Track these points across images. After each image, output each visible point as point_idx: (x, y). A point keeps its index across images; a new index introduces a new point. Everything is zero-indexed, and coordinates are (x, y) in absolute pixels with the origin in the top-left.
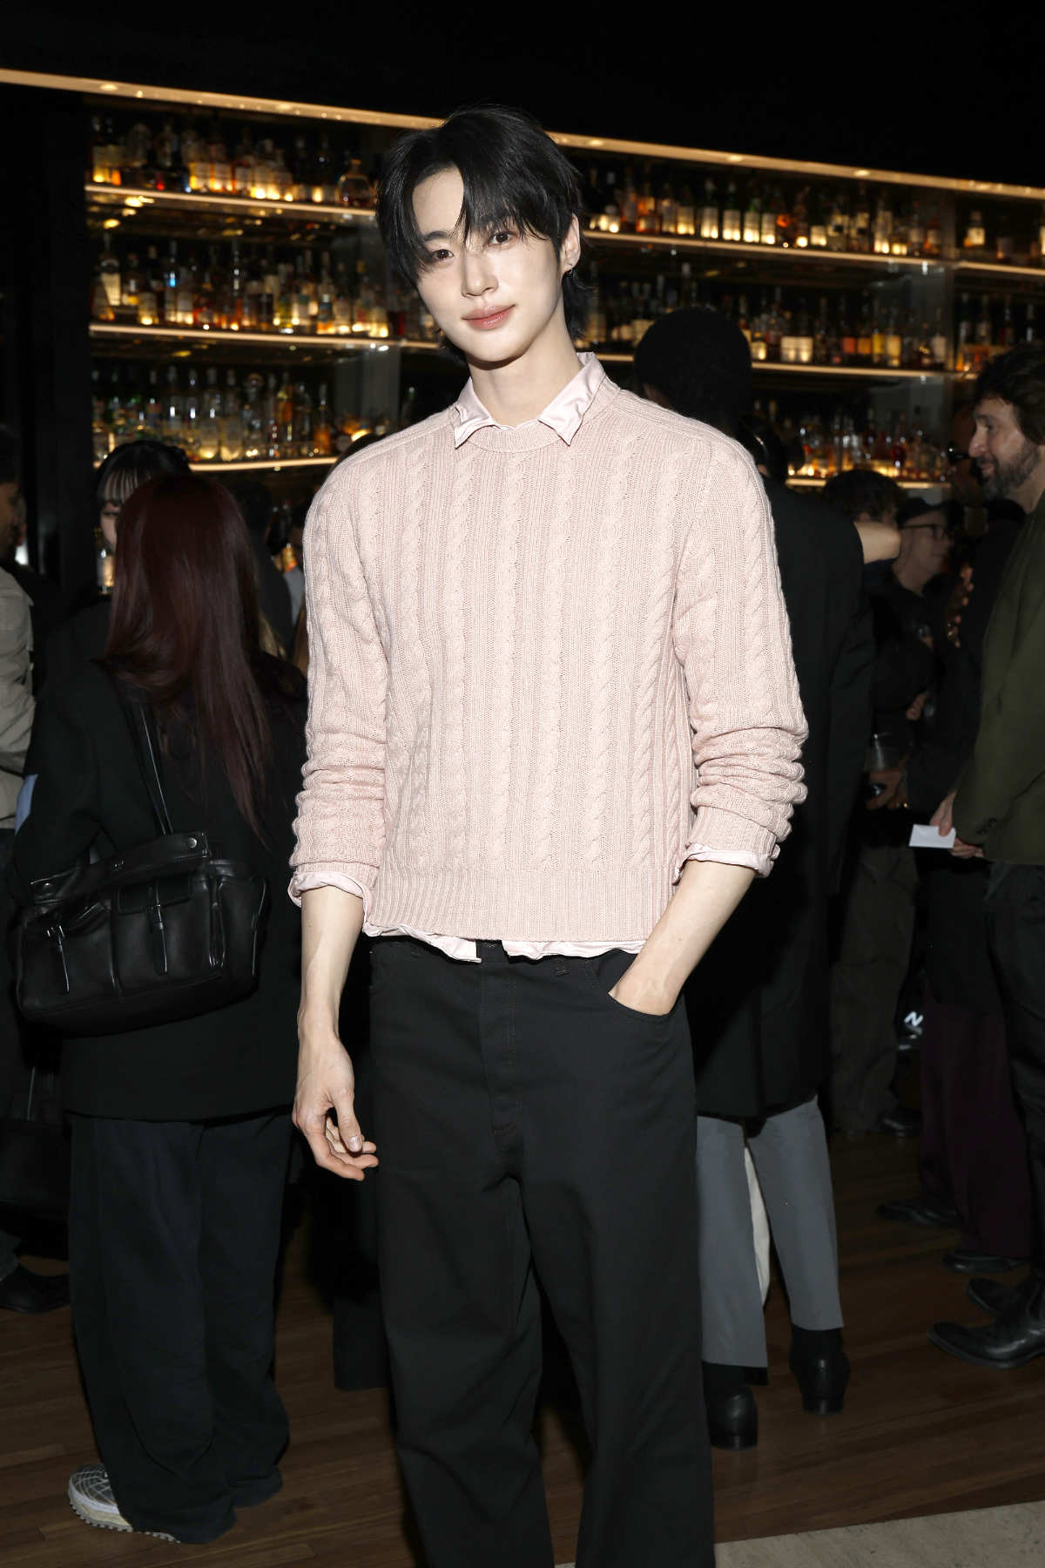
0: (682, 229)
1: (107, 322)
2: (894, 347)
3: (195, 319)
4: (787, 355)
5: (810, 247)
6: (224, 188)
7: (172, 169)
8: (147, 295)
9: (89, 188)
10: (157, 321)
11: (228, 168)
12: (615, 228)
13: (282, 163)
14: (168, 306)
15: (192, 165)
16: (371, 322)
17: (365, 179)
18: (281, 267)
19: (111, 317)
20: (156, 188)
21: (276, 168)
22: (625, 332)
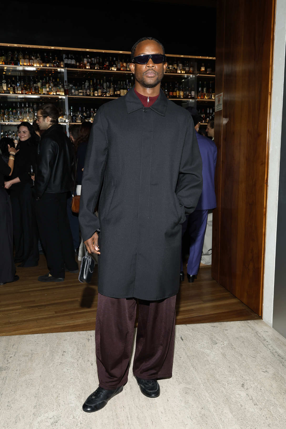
2: (182, 93)
3: (22, 92)
6: (27, 64)
7: (16, 61)
8: (11, 87)
10: (13, 93)
11: (28, 60)
12: (115, 70)
13: (40, 59)
14: (16, 90)
15: (20, 60)
16: (61, 92)
17: (59, 61)
18: (41, 81)
19: (4, 92)
20: (12, 65)
21: (39, 60)
22: (118, 92)
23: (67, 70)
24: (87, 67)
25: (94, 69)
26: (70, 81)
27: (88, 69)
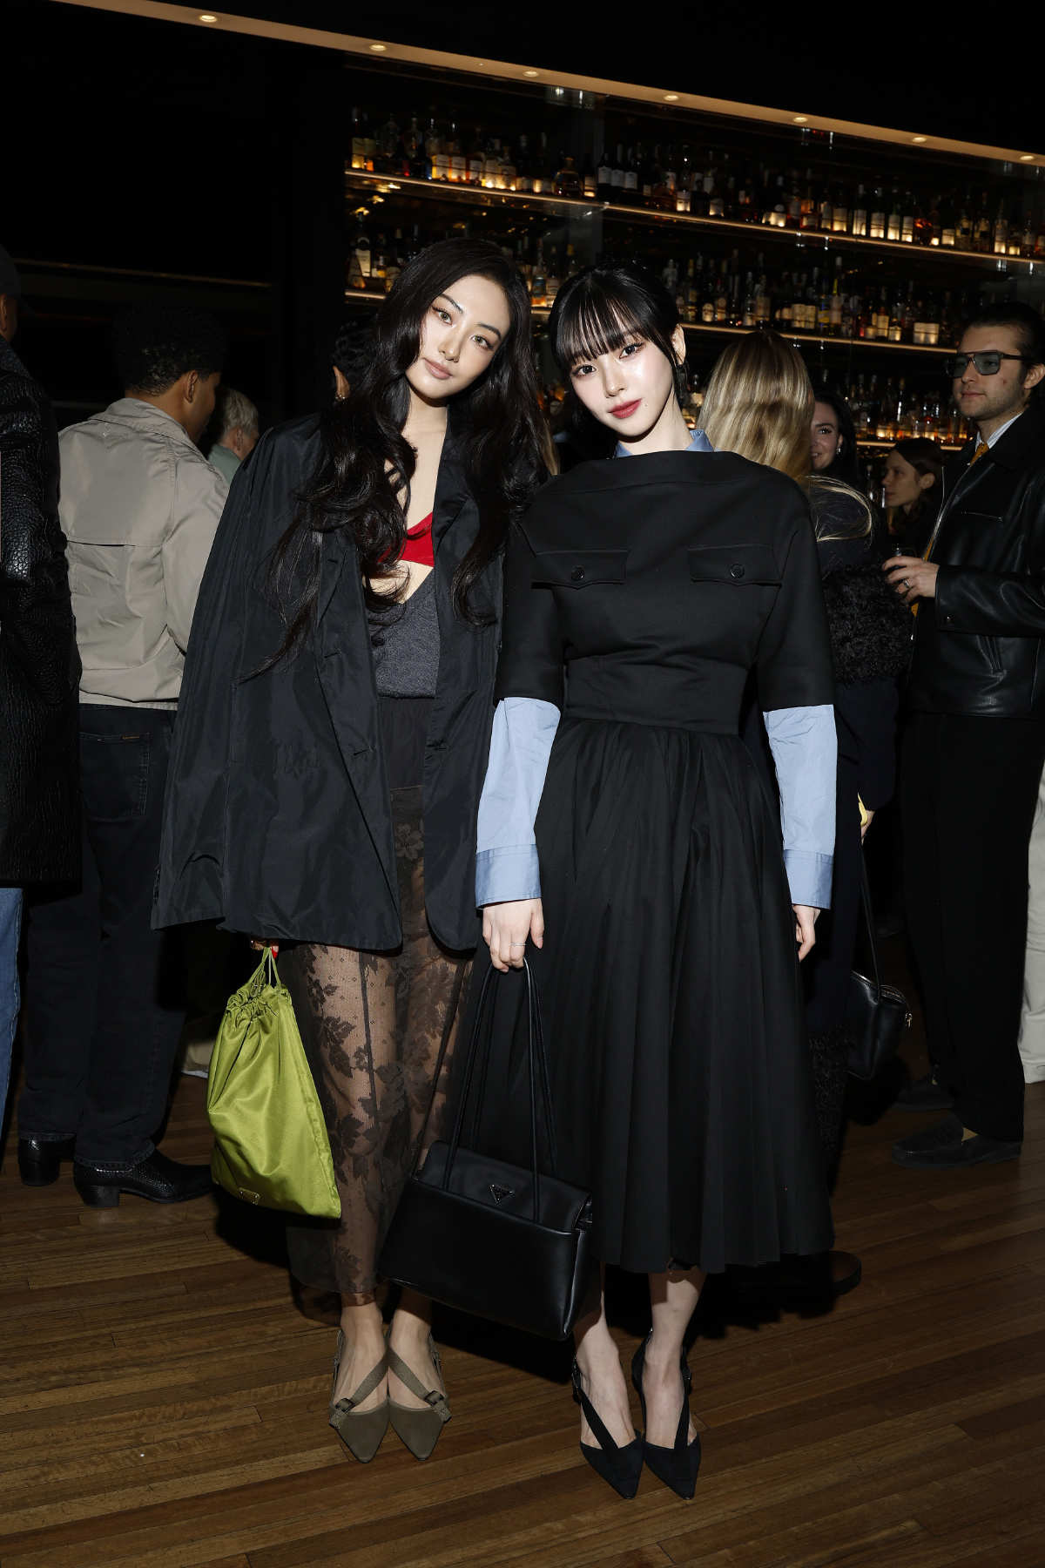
0: (837, 227)
1: (359, 289)
4: (919, 338)
5: (941, 245)
7: (418, 160)
8: (394, 269)
9: (348, 173)
11: (463, 161)
12: (781, 224)
13: (506, 158)
15: (435, 157)
17: (577, 174)
19: (363, 285)
20: (402, 176)
21: (503, 163)
22: (786, 314)
24: (680, 208)
25: (707, 215)
27: (684, 213)
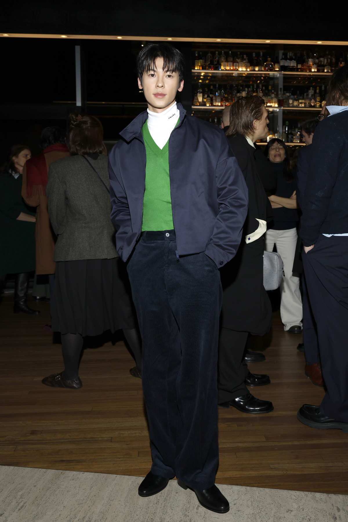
1: (197, 106)
3: (221, 104)
6: (230, 68)
7: (216, 65)
8: (209, 98)
9: (193, 71)
10: (210, 105)
11: (232, 63)
13: (247, 61)
14: (214, 101)
15: (222, 63)
16: (273, 103)
17: (272, 63)
18: (246, 89)
19: (198, 104)
20: (211, 70)
21: (245, 62)
23: (284, 74)
24: (313, 70)
25: (323, 72)
26: (286, 89)
27: (315, 72)
